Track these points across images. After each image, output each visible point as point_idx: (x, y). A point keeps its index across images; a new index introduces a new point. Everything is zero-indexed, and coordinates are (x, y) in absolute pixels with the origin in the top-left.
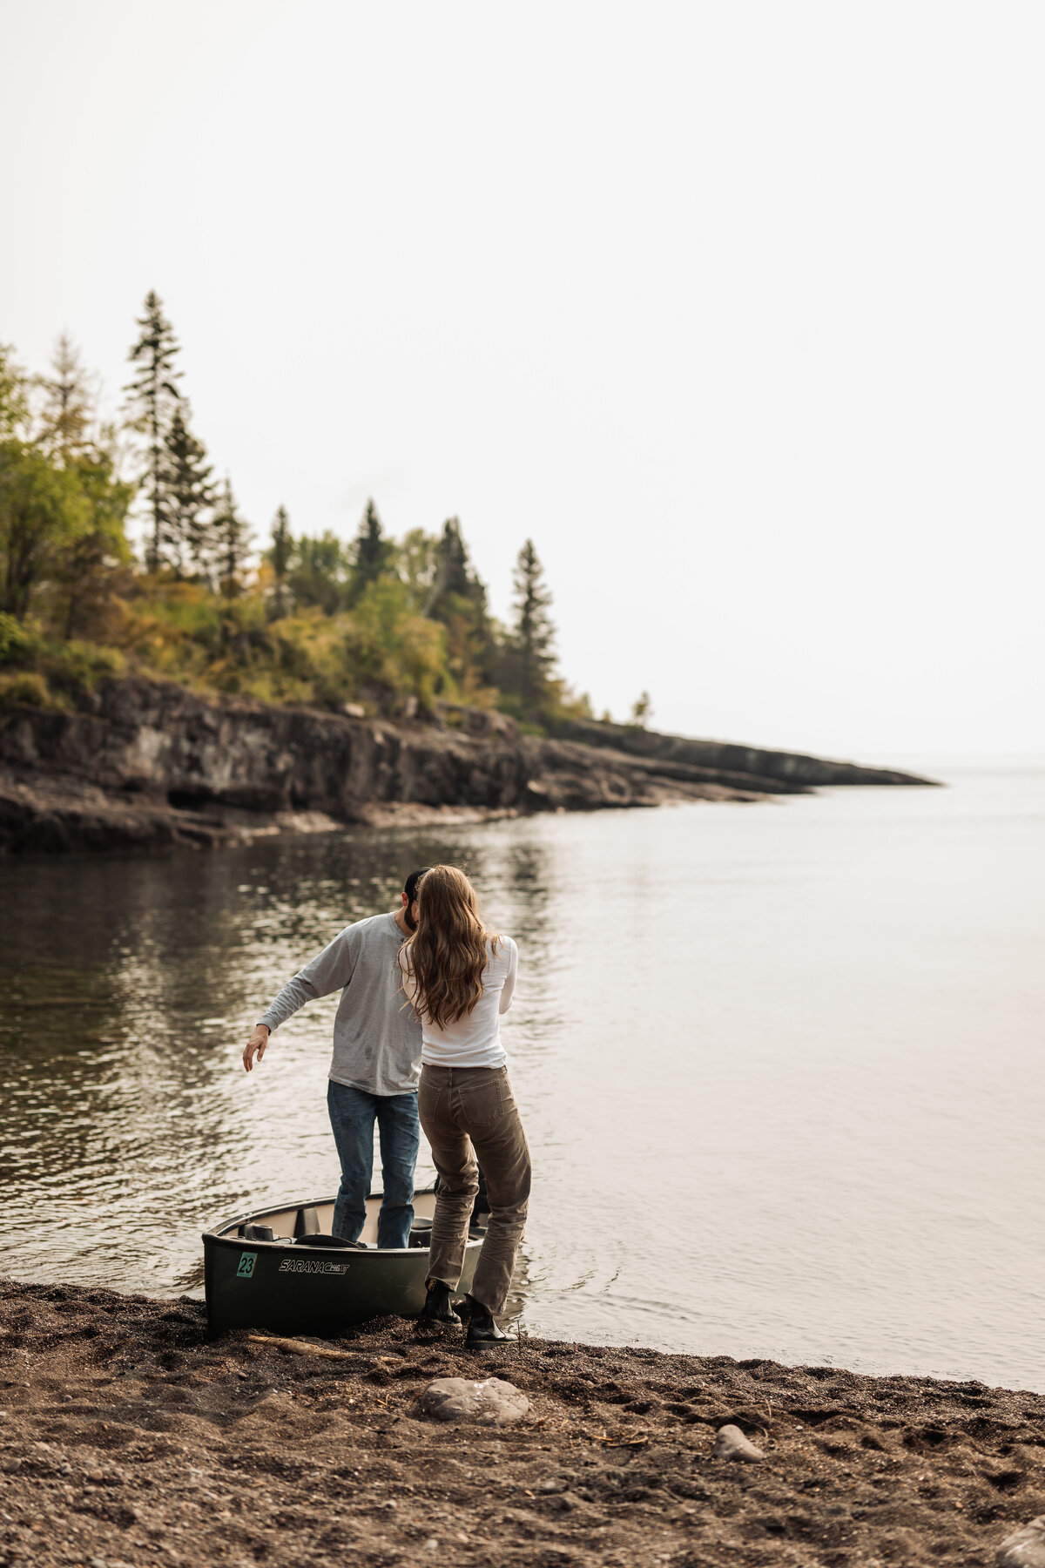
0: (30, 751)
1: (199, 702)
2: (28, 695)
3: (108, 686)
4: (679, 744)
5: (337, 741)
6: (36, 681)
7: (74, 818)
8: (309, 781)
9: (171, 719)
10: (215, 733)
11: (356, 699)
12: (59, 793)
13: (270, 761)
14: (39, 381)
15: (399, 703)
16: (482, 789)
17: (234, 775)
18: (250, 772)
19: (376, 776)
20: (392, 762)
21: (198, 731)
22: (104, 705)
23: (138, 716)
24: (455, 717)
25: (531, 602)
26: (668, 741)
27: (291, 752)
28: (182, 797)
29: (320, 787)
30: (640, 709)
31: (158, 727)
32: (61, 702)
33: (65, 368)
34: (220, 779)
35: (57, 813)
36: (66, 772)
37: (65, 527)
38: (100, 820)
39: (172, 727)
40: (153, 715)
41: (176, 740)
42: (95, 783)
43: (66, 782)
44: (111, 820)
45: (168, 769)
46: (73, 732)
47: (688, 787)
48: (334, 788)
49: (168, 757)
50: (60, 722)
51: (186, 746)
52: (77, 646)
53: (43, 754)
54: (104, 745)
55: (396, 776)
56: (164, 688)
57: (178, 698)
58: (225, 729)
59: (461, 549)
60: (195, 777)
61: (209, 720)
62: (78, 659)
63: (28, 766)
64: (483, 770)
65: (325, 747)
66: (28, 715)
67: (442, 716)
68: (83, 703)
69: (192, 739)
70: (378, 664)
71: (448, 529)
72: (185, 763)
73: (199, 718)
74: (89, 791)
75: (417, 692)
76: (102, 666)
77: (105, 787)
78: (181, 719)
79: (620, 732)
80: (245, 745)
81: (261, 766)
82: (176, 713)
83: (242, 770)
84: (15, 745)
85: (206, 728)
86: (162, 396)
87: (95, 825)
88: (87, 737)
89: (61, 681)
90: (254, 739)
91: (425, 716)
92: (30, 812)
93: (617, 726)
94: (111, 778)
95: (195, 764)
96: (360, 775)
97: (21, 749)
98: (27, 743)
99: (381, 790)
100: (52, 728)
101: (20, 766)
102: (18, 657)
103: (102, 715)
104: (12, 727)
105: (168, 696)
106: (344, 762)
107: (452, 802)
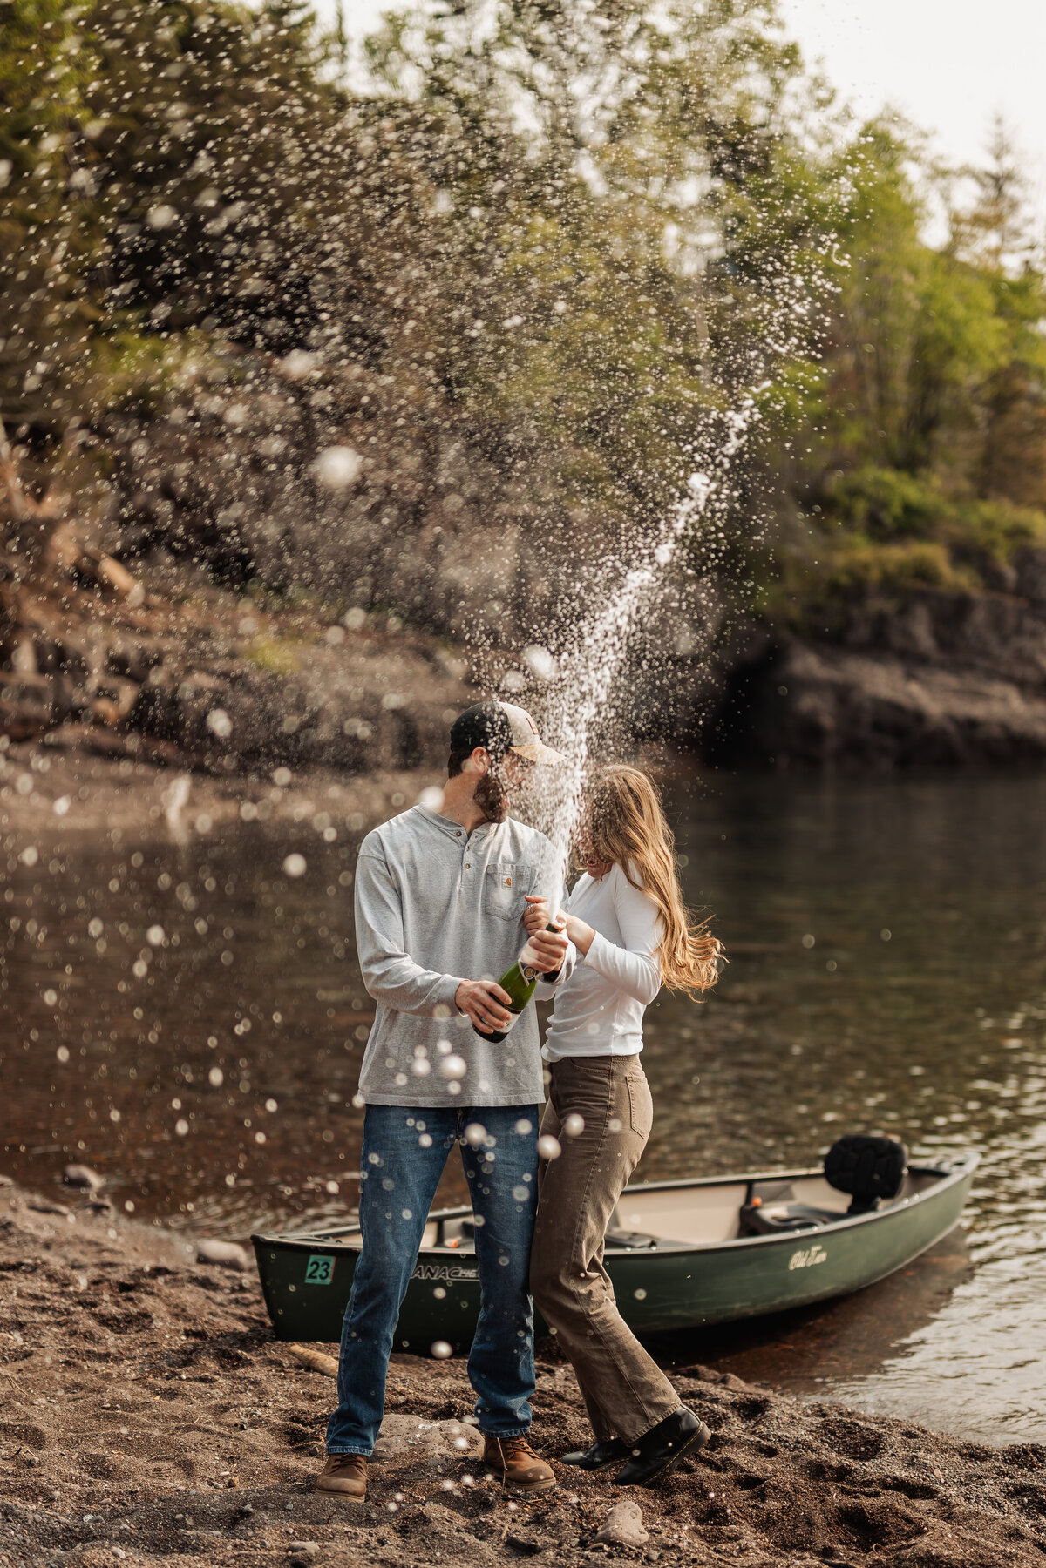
0: (927, 642)
2: (924, 572)
3: (1027, 557)
6: (935, 554)
7: (970, 725)
12: (961, 693)
14: (967, 172)
22: (1020, 581)
32: (966, 580)
33: (999, 152)
35: (952, 718)
36: (970, 666)
37: (971, 358)
38: (1004, 727)
42: (1009, 679)
43: (970, 681)
44: (1017, 727)
46: (979, 616)
50: (964, 604)
52: (987, 510)
53: (944, 644)
54: (1019, 631)
62: (989, 524)
63: (923, 659)
66: (922, 596)
68: (992, 579)
74: (997, 689)
76: (1019, 533)
77: (1021, 684)
84: (908, 635)
87: (996, 732)
88: (997, 622)
89: (966, 553)
92: (919, 717)
94: (1030, 673)
97: (914, 639)
98: (922, 631)
100: (952, 612)
101: (913, 661)
102: (913, 524)
103: (1018, 592)
104: (904, 611)
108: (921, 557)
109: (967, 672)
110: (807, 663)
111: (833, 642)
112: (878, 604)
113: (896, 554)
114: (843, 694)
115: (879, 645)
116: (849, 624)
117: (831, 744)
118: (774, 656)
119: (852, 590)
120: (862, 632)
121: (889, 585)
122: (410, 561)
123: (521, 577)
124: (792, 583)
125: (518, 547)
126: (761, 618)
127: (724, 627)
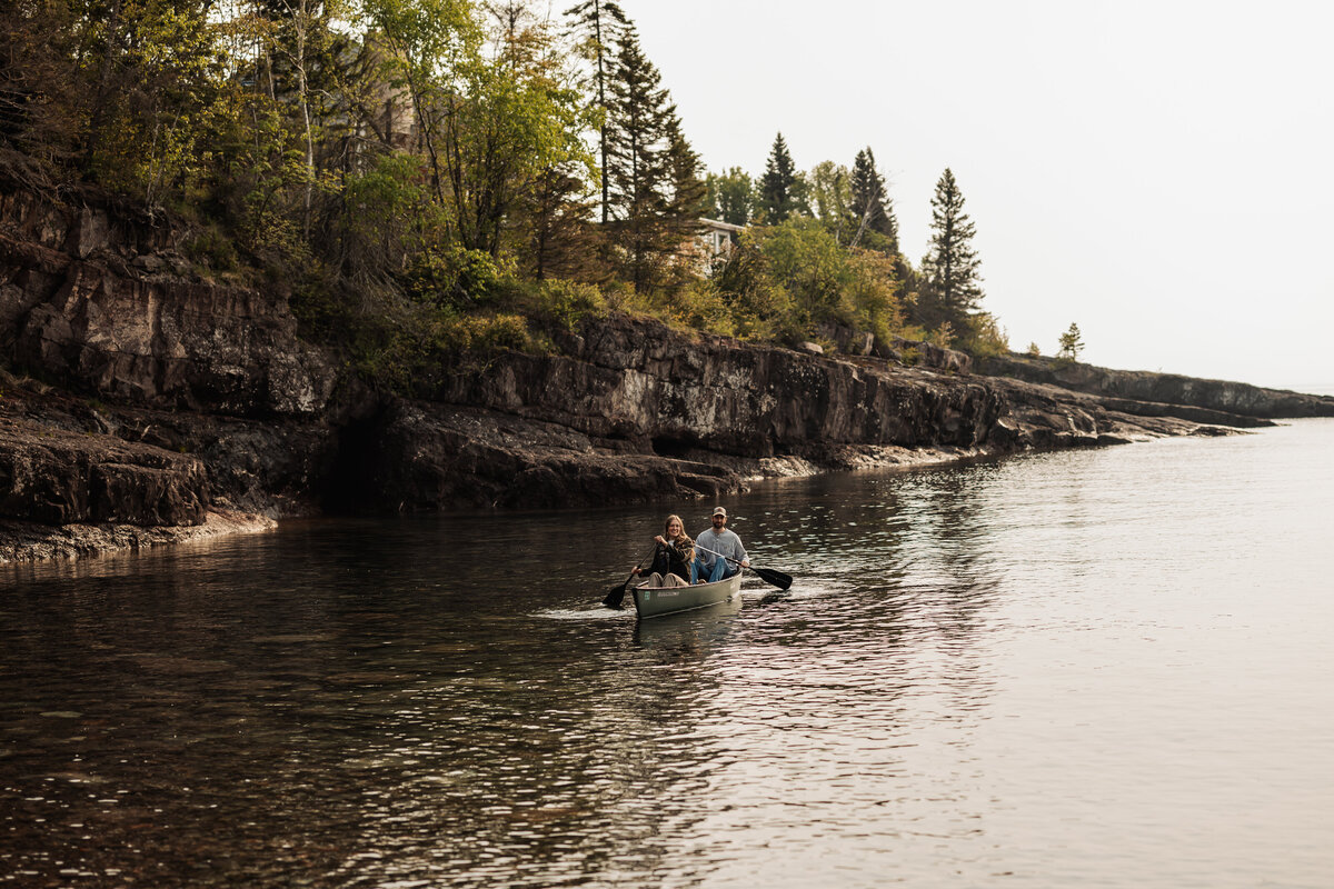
0: (515, 399)
1: (681, 341)
2: (508, 338)
3: (590, 325)
4: (1111, 376)
5: (816, 380)
6: (516, 321)
7: (570, 468)
8: (788, 424)
9: (654, 359)
10: (699, 373)
11: (813, 337)
12: (546, 443)
15: (858, 339)
16: (954, 428)
17: (718, 418)
18: (733, 415)
19: (853, 416)
20: (869, 400)
21: (682, 372)
22: (586, 347)
23: (622, 359)
24: (910, 353)
25: (950, 237)
26: (1101, 374)
27: (770, 392)
28: (666, 443)
29: (799, 430)
30: (1069, 341)
31: (641, 369)
32: (543, 343)
34: (705, 422)
35: (549, 464)
36: (551, 420)
38: (597, 470)
39: (655, 368)
40: (637, 355)
41: (659, 382)
42: (582, 430)
43: (552, 431)
44: (605, 470)
45: (653, 414)
46: (557, 375)
48: (813, 430)
49: (653, 400)
50: (544, 365)
51: (669, 388)
52: (553, 283)
53: (526, 400)
54: (590, 389)
55: (875, 415)
56: (647, 326)
57: (662, 336)
58: (708, 369)
59: (877, 182)
60: (679, 421)
61: (693, 359)
62: (557, 297)
63: (513, 414)
64: (954, 408)
65: (803, 386)
66: (511, 358)
67: (898, 352)
68: (567, 345)
69: (675, 381)
70: (834, 299)
71: (860, 162)
72: (668, 407)
73: (683, 357)
74: (574, 439)
75: (873, 328)
76: (583, 304)
77: (591, 435)
78: (664, 359)
79: (1050, 366)
80: (727, 385)
81: (744, 408)
82: (659, 354)
83: (725, 414)
84: (498, 392)
85: (691, 368)
86: (607, 19)
88: (572, 383)
89: (542, 321)
90: (736, 379)
91: (881, 353)
92: (520, 464)
93: (1046, 360)
94: (599, 425)
95: (679, 407)
96: (837, 421)
97: (504, 396)
98: (510, 390)
99: (858, 431)
100: (535, 373)
101: (502, 414)
102: (497, 298)
103: (584, 358)
104: (494, 372)
105: (653, 334)
106: (822, 402)
107: (927, 445)
108: (506, 324)
109: (549, 426)
110: (415, 417)
111: (435, 398)
112: (470, 367)
113: (484, 322)
114: (452, 445)
115: (476, 400)
116: (448, 384)
117: (446, 489)
118: (385, 411)
119: (450, 354)
120: (461, 391)
121: (481, 348)
122: (59, 327)
123: (161, 339)
124: (396, 345)
125: (158, 314)
126: (369, 379)
127: (337, 386)
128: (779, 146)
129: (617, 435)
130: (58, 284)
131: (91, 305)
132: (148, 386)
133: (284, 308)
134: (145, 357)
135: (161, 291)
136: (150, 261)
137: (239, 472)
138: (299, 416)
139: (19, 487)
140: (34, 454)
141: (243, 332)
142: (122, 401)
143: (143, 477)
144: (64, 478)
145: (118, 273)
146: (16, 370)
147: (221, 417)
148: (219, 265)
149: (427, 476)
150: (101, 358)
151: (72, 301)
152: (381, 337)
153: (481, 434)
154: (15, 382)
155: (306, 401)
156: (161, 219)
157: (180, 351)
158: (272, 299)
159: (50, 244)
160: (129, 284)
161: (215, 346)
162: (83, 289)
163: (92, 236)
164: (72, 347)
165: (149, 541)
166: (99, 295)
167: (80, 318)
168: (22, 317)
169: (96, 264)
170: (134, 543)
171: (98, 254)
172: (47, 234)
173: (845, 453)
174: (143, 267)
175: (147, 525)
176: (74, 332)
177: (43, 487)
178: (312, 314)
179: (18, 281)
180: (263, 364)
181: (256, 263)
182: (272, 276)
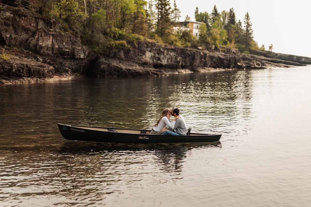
0: (123, 57)
1: (160, 46)
2: (122, 45)
3: (139, 43)
4: (279, 55)
5: (192, 54)
6: (124, 42)
7: (130, 70)
8: (186, 63)
9: (153, 50)
10: (163, 53)
11: (201, 46)
12: (128, 65)
13: (176, 58)
15: (211, 46)
16: (226, 64)
17: (167, 61)
18: (171, 61)
19: (201, 62)
20: (205, 59)
21: (159, 52)
22: (138, 47)
23: (146, 49)
24: (223, 49)
25: (248, 25)
26: (276, 54)
27: (181, 56)
28: (156, 66)
29: (188, 64)
30: (270, 48)
31: (150, 51)
32: (129, 46)
34: (164, 62)
35: (126, 69)
36: (130, 61)
37: (130, 10)
39: (154, 51)
40: (149, 49)
41: (155, 54)
42: (137, 63)
43: (130, 63)
45: (153, 60)
46: (132, 52)
47: (276, 64)
48: (191, 64)
49: (153, 58)
50: (129, 51)
51: (157, 55)
52: (133, 35)
53: (125, 57)
54: (138, 55)
55: (206, 61)
56: (152, 43)
57: (155, 45)
58: (166, 51)
59: (234, 15)
60: (159, 62)
61: (162, 50)
62: (133, 37)
63: (122, 59)
64: (227, 60)
65: (189, 55)
66: (122, 49)
67: (220, 49)
68: (134, 47)
69: (158, 54)
70: (206, 38)
71: (231, 11)
72: (157, 59)
73: (160, 49)
74: (135, 64)
75: (215, 44)
76: (138, 39)
77: (139, 64)
78: (156, 50)
79: (266, 53)
80: (170, 55)
81: (174, 60)
82: (154, 49)
83: (169, 60)
85: (161, 51)
88: (135, 54)
89: (129, 42)
90: (172, 54)
91: (216, 49)
92: (121, 69)
93: (265, 51)
94: (140, 62)
95: (159, 59)
96: (197, 62)
97: (121, 56)
99: (202, 65)
100: (127, 52)
101: (120, 60)
102: (121, 37)
103: (138, 49)
104: (119, 51)
105: (153, 45)
106: (193, 59)
107: (219, 67)
108: (122, 43)
109: (130, 62)
110: (103, 60)
111: (107, 56)
112: (114, 50)
113: (118, 42)
114: (109, 65)
115: (115, 57)
116: (110, 53)
117: (107, 73)
118: (98, 58)
119: (111, 48)
120: (112, 55)
121: (117, 47)
122: (34, 42)
123: (53, 44)
124: (100, 46)
125: (52, 39)
126: (95, 52)
127: (89, 54)
128: (215, 7)
129: (145, 64)
130: (34, 34)
131: (40, 38)
132: (50, 53)
133: (79, 39)
134: (50, 48)
135: (53, 35)
136: (51, 30)
137: (67, 68)
138: (81, 59)
139: (14, 70)
140: (17, 64)
141: (70, 43)
142: (45, 55)
143: (39, 69)
144: (23, 69)
145: (45, 32)
146: (26, 49)
147: (64, 59)
148: (65, 30)
149: (103, 71)
150: (41, 47)
151: (36, 37)
152: (98, 44)
153: (115, 63)
154: (25, 51)
155: (82, 56)
156: (54, 22)
157: (57, 46)
158: (76, 37)
159: (33, 26)
160: (47, 34)
161: (63, 46)
162: (38, 35)
163: (41, 25)
164: (36, 45)
165: (40, 81)
166: (41, 36)
167: (38, 40)
168: (27, 40)
169: (41, 30)
170: (37, 81)
171: (42, 28)
172: (32, 25)
173: (198, 69)
174: (50, 31)
175: (40, 78)
176: (37, 42)
177: (19, 70)
178: (85, 40)
179: (27, 33)
180: (74, 49)
181: (73, 30)
182: (76, 33)
